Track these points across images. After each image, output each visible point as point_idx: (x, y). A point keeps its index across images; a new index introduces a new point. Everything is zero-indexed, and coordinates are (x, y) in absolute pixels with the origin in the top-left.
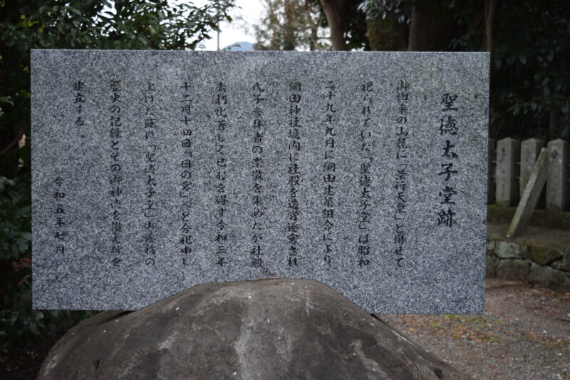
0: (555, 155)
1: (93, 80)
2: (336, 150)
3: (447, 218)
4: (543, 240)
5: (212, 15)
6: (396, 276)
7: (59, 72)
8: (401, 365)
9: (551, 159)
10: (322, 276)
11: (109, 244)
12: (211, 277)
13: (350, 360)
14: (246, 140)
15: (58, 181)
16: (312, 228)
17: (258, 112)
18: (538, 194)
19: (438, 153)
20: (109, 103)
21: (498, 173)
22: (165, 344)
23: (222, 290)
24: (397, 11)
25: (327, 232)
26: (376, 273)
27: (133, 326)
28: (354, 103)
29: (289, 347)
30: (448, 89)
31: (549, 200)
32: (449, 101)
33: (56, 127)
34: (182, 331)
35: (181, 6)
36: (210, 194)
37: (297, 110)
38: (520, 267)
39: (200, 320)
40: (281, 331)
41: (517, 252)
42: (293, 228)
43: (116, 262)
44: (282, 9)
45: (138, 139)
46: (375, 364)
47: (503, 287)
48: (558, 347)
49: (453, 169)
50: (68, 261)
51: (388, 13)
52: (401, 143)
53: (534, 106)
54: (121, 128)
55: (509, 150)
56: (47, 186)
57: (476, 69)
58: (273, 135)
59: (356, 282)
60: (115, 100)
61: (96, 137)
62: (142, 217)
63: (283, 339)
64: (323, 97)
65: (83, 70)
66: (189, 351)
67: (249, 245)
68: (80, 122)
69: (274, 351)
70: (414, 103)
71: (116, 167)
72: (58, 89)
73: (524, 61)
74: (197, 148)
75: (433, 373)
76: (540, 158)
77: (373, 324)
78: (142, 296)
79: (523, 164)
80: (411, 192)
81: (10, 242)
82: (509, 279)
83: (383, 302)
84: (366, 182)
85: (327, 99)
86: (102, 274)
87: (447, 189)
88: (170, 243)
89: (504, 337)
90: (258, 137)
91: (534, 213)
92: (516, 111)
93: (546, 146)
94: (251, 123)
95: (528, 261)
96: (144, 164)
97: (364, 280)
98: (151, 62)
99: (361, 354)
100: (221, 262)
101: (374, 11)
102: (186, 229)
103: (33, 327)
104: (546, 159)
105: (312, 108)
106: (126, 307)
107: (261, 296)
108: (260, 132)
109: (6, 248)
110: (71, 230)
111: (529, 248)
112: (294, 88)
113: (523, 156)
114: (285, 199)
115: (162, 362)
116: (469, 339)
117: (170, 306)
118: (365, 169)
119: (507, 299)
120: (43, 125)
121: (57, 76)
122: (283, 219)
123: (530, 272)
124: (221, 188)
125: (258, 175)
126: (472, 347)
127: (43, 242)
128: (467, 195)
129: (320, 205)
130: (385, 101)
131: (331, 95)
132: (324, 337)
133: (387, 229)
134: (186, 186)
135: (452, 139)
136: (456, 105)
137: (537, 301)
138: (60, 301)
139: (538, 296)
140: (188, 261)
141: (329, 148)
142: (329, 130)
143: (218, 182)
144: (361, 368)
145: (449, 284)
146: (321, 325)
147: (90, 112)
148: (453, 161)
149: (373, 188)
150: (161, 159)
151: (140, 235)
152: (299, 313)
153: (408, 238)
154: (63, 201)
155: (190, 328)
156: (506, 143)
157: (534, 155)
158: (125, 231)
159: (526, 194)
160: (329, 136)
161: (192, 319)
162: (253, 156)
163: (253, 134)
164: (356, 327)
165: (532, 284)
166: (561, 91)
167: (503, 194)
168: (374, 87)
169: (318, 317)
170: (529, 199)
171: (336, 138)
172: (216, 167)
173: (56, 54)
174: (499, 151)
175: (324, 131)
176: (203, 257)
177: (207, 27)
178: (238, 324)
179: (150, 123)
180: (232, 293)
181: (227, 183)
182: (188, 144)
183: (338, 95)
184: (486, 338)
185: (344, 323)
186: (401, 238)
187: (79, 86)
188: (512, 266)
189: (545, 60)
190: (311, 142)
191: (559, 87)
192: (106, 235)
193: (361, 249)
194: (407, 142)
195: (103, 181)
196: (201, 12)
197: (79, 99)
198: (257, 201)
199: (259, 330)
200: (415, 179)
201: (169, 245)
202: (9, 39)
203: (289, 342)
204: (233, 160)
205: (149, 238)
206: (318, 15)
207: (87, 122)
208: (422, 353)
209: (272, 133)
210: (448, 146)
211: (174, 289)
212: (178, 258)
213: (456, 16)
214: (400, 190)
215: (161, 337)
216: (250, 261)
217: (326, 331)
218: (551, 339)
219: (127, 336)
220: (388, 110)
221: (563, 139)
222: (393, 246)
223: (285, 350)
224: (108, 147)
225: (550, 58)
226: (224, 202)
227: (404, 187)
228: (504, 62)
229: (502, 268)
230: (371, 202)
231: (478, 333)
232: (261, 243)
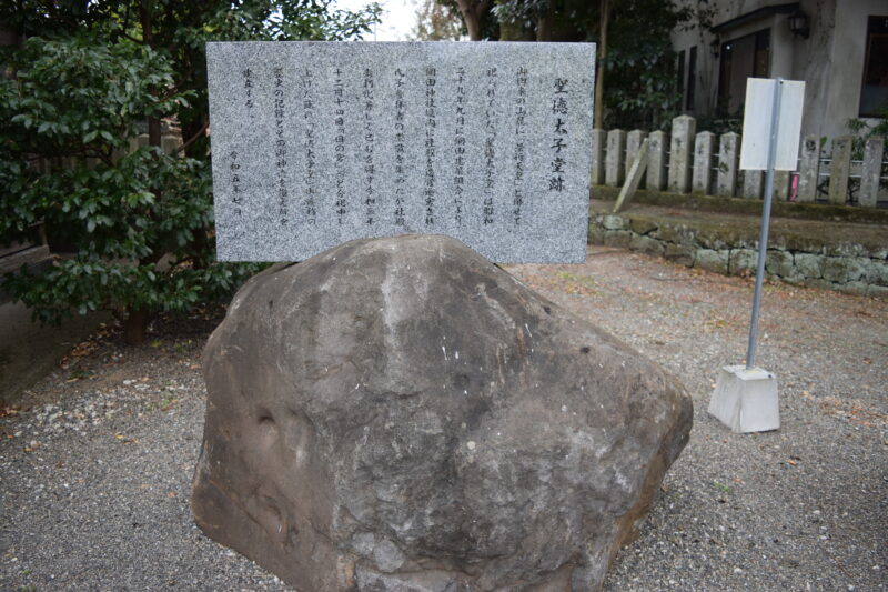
0: (655, 144)
1: (259, 68)
2: (465, 127)
3: (557, 184)
4: (643, 215)
5: (365, 18)
6: (515, 233)
7: (231, 61)
8: (517, 303)
9: (652, 148)
10: (453, 232)
11: (278, 207)
12: (362, 233)
13: (475, 299)
14: (390, 118)
15: (234, 155)
16: (446, 192)
17: (399, 94)
18: (640, 177)
19: (550, 129)
20: (273, 87)
21: (608, 159)
22: (325, 287)
23: (370, 243)
24: (524, 17)
25: (457, 196)
26: (498, 230)
27: (299, 273)
28: (481, 86)
29: (426, 289)
30: (561, 75)
31: (648, 181)
32: (560, 85)
33: (230, 109)
34: (338, 276)
35: (338, 12)
36: (360, 165)
37: (433, 92)
38: (623, 236)
39: (353, 267)
40: (419, 275)
41: (621, 224)
42: (429, 193)
43: (284, 221)
44: (429, 20)
45: (299, 118)
46: (496, 302)
47: (609, 252)
48: (650, 299)
49: (562, 143)
50: (244, 221)
51: (517, 18)
52: (520, 121)
53: (639, 103)
54: (284, 109)
55: (617, 140)
56: (224, 159)
57: (585, 57)
58: (413, 114)
59: (481, 238)
60: (278, 85)
61: (263, 117)
62: (304, 184)
63: (421, 282)
64: (455, 81)
65: (251, 59)
66: (344, 292)
67: (393, 207)
68: (250, 105)
69: (413, 291)
70: (531, 86)
71: (281, 142)
72: (230, 76)
73: (632, 63)
74: (349, 125)
75: (543, 310)
76: (643, 146)
77: (495, 270)
78: (306, 250)
79: (628, 151)
80: (528, 163)
81: (201, 213)
82: (614, 246)
83: (504, 254)
84: (490, 154)
85: (458, 83)
86: (272, 232)
87: (558, 160)
88: (328, 206)
89: (608, 292)
90: (400, 116)
91: (637, 193)
92: (624, 107)
93: (648, 136)
94: (394, 104)
95: (630, 231)
96: (305, 140)
97: (489, 235)
98: (308, 51)
99: (485, 294)
100: (370, 221)
101: (505, 15)
102: (340, 194)
103: (224, 283)
104: (648, 147)
105: (445, 92)
106: (293, 259)
107: (403, 248)
108: (402, 111)
109: (198, 218)
110: (246, 196)
111: (631, 221)
112: (430, 73)
113: (629, 144)
114: (423, 168)
115: (323, 301)
116: (579, 293)
117: (329, 257)
118: (489, 143)
119: (611, 262)
120: (219, 108)
121: (229, 65)
122: (422, 185)
123: (631, 241)
124: (369, 159)
125: (400, 148)
126: (582, 299)
127: (223, 207)
128: (574, 165)
129: (452, 174)
130: (507, 85)
131: (461, 80)
132: (455, 280)
133: (507, 194)
134: (340, 158)
135: (563, 118)
136: (566, 88)
137: (635, 264)
138: (239, 254)
139: (637, 260)
140: (343, 220)
141: (459, 125)
142: (459, 109)
143: (366, 155)
144: (485, 306)
145: (558, 239)
146: (451, 270)
147: (258, 96)
148: (563, 136)
149: (496, 159)
150: (318, 135)
151: (302, 200)
152: (434, 261)
153: (525, 200)
154: (238, 172)
155: (345, 273)
156: (615, 134)
157: (638, 144)
158: (290, 196)
159: (630, 177)
160: (459, 114)
161: (346, 267)
162: (396, 132)
163: (395, 113)
164: (481, 273)
165: (632, 250)
166: (662, 90)
167: (611, 177)
168: (498, 72)
169: (450, 265)
170: (633, 181)
171: (465, 117)
172: (365, 141)
173: (228, 46)
174: (609, 141)
175: (455, 111)
176: (355, 217)
177: (360, 29)
178: (384, 270)
179: (308, 105)
180: (378, 245)
181: (374, 155)
182: (341, 122)
183: (467, 80)
184: (594, 293)
185: (471, 270)
186: (519, 201)
187: (247, 73)
188: (616, 235)
189: (650, 63)
190: (445, 120)
191: (660, 86)
192: (275, 200)
193: (486, 209)
194: (525, 120)
195: (271, 155)
196: (356, 16)
197: (248, 84)
198: (400, 170)
199: (401, 274)
200: (532, 152)
201: (328, 207)
202: (193, 41)
203: (426, 284)
204: (379, 135)
205: (310, 202)
206: (460, 25)
207: (256, 104)
208: (535, 295)
209: (411, 112)
210: (560, 123)
211: (333, 244)
212: (335, 218)
213: (576, 24)
214: (518, 160)
215: (322, 281)
216: (395, 220)
217: (457, 276)
218: (645, 294)
219: (294, 281)
220: (510, 92)
221: (663, 130)
222: (512, 208)
223: (422, 291)
224: (274, 125)
225: (654, 62)
226: (372, 171)
227: (522, 158)
228: (616, 65)
229: (609, 237)
230: (494, 171)
231: (587, 289)
232: (403, 205)
